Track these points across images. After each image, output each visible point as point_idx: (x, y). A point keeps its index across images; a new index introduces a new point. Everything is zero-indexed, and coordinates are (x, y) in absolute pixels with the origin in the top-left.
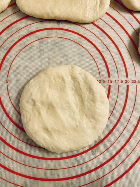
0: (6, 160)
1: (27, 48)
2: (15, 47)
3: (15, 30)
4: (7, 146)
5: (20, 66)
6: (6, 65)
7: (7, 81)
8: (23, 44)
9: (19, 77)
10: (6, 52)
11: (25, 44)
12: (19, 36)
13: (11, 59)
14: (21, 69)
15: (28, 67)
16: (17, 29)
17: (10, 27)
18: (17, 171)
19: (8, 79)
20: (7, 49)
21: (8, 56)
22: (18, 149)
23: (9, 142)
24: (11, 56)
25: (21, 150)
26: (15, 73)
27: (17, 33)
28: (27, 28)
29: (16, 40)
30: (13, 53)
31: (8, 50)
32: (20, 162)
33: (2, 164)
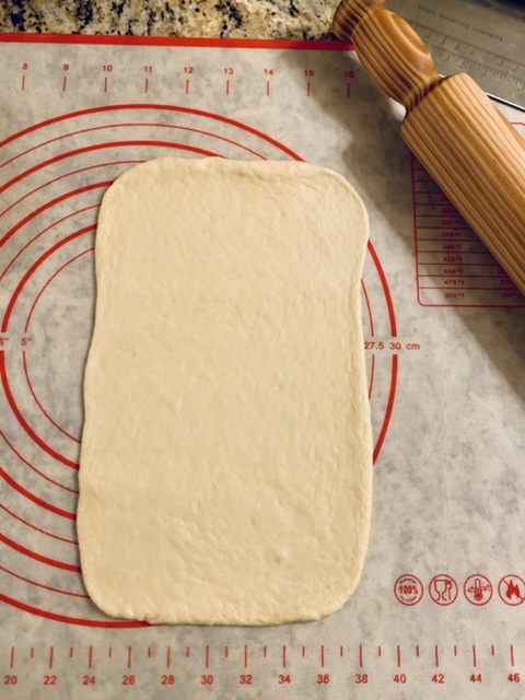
0: (12, 525)
1: (72, 264)
2: (46, 263)
3: (47, 223)
4: (17, 492)
5: (55, 306)
6: (23, 305)
7: (24, 342)
8: (65, 256)
9: (51, 332)
10: (23, 273)
11: (69, 255)
12: (57, 236)
13: (36, 291)
14: (57, 314)
15: (74, 308)
16: (53, 220)
17: (37, 217)
18: (36, 550)
19: (27, 336)
20: (26, 267)
21: (29, 283)
22: (43, 499)
23: (20, 482)
24: (35, 284)
25: (50, 502)
26: (43, 324)
27: (51, 230)
28: (76, 218)
29: (50, 245)
30: (41, 275)
31: (29, 268)
32: (44, 530)
33: (4, 533)
